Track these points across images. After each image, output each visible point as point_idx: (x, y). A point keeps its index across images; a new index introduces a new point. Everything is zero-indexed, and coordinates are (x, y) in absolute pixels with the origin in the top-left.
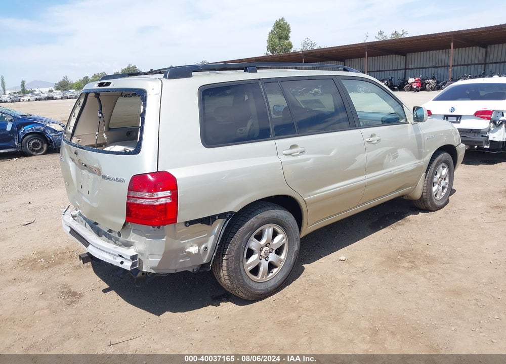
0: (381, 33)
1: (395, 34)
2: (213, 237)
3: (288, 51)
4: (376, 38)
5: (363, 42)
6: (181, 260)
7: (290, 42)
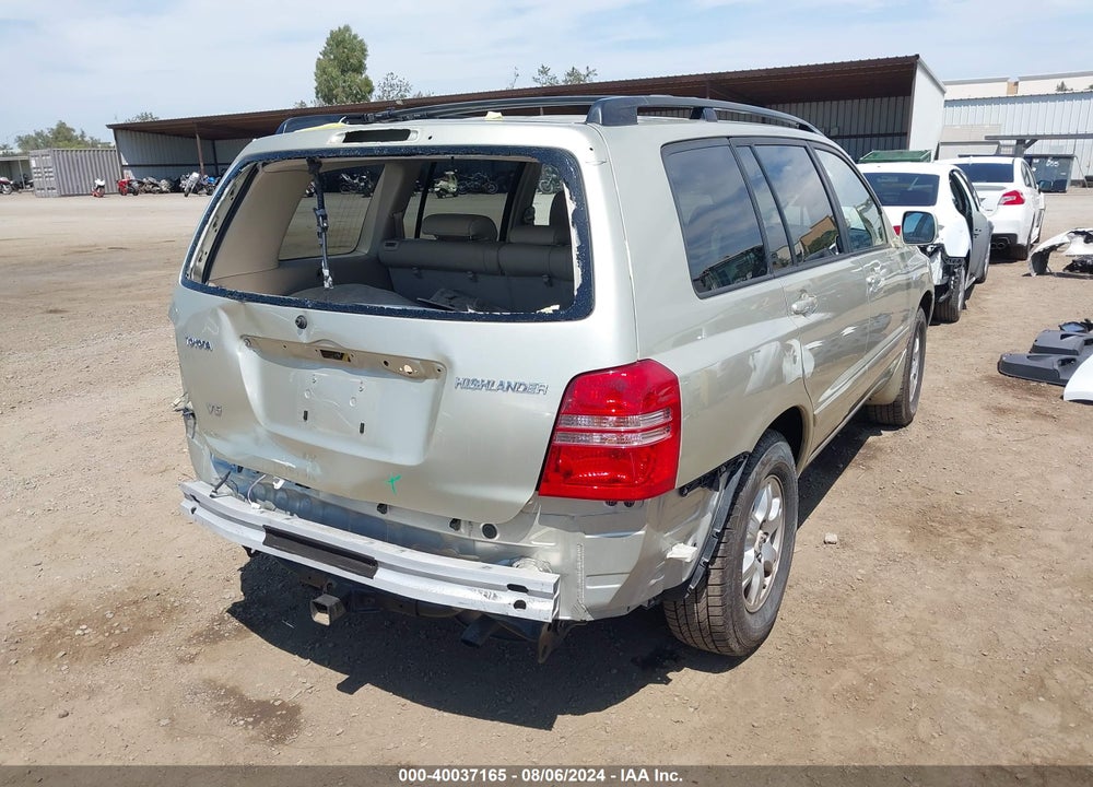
0: (544, 71)
1: (573, 73)
2: (708, 517)
3: (364, 97)
4: (536, 80)
5: (510, 88)
6: (653, 582)
7: (367, 78)
